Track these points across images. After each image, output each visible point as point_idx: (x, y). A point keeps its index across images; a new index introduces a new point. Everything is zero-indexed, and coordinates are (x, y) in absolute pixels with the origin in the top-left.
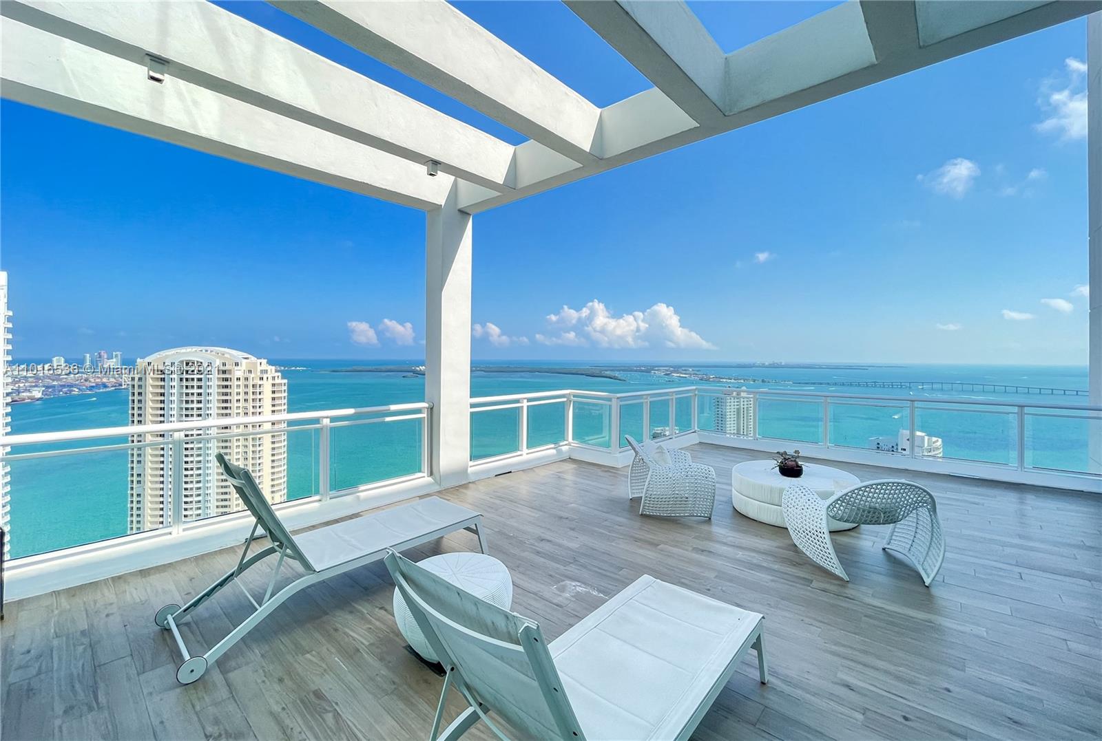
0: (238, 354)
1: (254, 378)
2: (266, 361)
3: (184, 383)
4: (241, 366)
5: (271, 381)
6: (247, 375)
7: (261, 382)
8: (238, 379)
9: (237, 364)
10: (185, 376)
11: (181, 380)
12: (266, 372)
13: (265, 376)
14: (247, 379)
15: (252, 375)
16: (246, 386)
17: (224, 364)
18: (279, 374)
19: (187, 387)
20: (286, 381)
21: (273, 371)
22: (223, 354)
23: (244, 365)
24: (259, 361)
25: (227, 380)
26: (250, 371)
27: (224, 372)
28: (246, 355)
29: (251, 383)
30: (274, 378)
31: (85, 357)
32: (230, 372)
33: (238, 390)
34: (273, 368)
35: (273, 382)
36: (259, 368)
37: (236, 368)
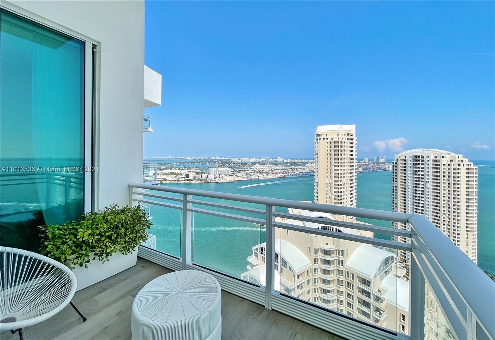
0: (444, 152)
1: (454, 165)
2: (462, 155)
3: (415, 166)
4: (446, 157)
5: (466, 167)
6: (450, 163)
7: (459, 167)
8: (444, 165)
9: (443, 157)
10: (415, 162)
11: (413, 164)
12: (463, 161)
13: (462, 164)
14: (449, 165)
15: (453, 163)
16: (449, 169)
17: (436, 157)
18: (472, 163)
19: (416, 168)
20: (477, 167)
21: (467, 161)
22: (435, 152)
23: (448, 158)
24: (457, 155)
25: (437, 165)
26: (451, 161)
27: (436, 161)
28: (448, 153)
29: (452, 167)
30: (468, 165)
31: (374, 158)
32: (439, 161)
33: (444, 171)
34: (467, 160)
35: (468, 168)
36: (458, 159)
37: (443, 159)
